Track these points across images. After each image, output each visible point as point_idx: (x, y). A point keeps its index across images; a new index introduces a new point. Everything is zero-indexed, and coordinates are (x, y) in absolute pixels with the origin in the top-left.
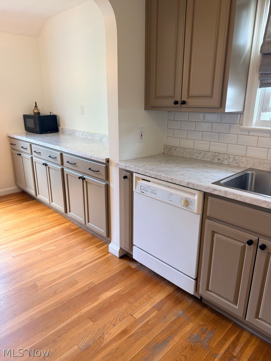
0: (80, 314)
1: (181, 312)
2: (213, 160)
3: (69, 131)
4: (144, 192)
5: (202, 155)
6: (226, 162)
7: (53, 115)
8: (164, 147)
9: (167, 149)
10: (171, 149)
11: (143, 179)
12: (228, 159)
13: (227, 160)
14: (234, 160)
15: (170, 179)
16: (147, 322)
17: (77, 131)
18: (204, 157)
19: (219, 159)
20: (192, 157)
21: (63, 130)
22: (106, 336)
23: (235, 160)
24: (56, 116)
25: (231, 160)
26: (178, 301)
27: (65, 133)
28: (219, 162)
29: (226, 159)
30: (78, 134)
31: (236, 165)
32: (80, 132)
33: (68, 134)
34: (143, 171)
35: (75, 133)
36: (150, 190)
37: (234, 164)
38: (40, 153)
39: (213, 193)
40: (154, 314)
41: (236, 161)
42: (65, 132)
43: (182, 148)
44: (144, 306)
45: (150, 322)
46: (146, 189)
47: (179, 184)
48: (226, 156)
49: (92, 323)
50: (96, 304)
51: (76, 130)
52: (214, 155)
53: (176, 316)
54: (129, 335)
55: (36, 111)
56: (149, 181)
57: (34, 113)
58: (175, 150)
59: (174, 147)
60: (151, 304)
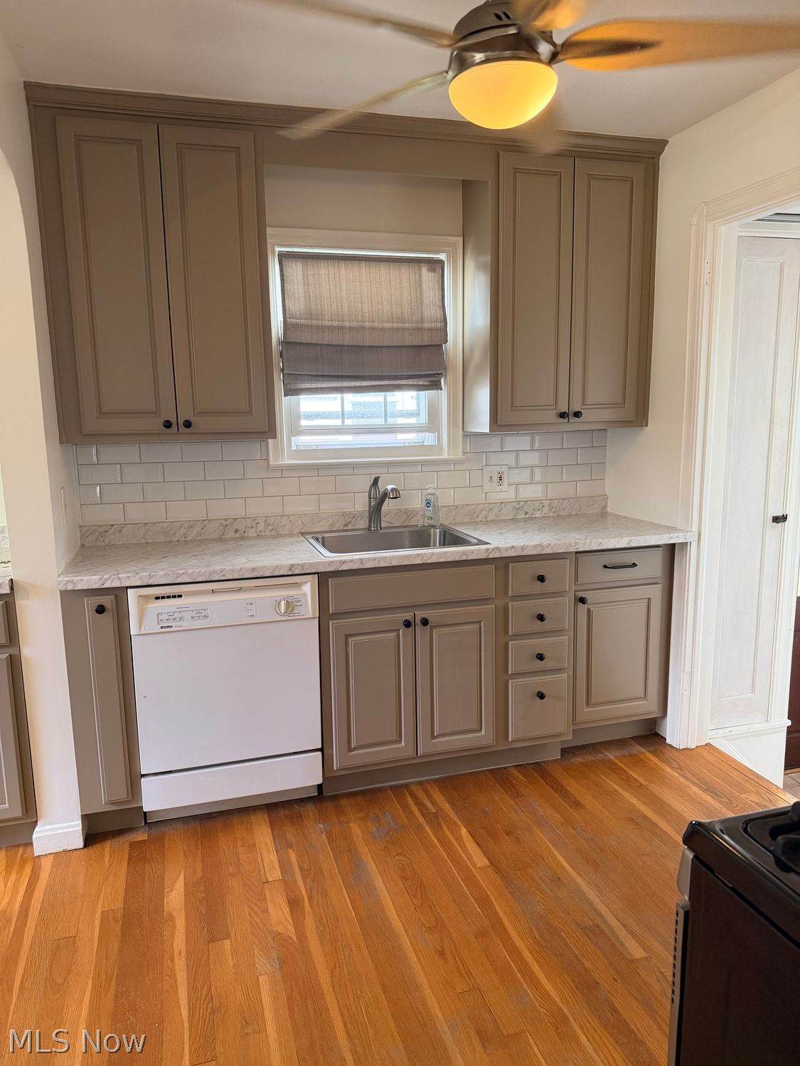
0: (183, 954)
1: (321, 826)
2: (223, 534)
4: (170, 625)
5: (197, 529)
6: (251, 533)
8: (81, 531)
9: (91, 534)
10: (106, 532)
11: (157, 598)
12: (255, 527)
13: (253, 530)
14: (267, 524)
15: (248, 571)
16: (301, 869)
18: (201, 534)
19: (236, 531)
20: (173, 539)
22: (280, 929)
23: (269, 525)
25: (261, 527)
26: (297, 820)
28: (237, 535)
29: (252, 527)
31: (273, 533)
34: (169, 575)
36: (187, 615)
37: (268, 533)
39: (340, 569)
40: (293, 856)
41: (270, 528)
43: (139, 526)
44: (262, 861)
45: (305, 865)
46: (177, 615)
47: (271, 575)
48: (249, 521)
49: (227, 942)
50: (180, 923)
52: (224, 524)
53: (322, 833)
54: (306, 898)
56: (180, 596)
58: (120, 532)
59: (116, 526)
60: (268, 850)
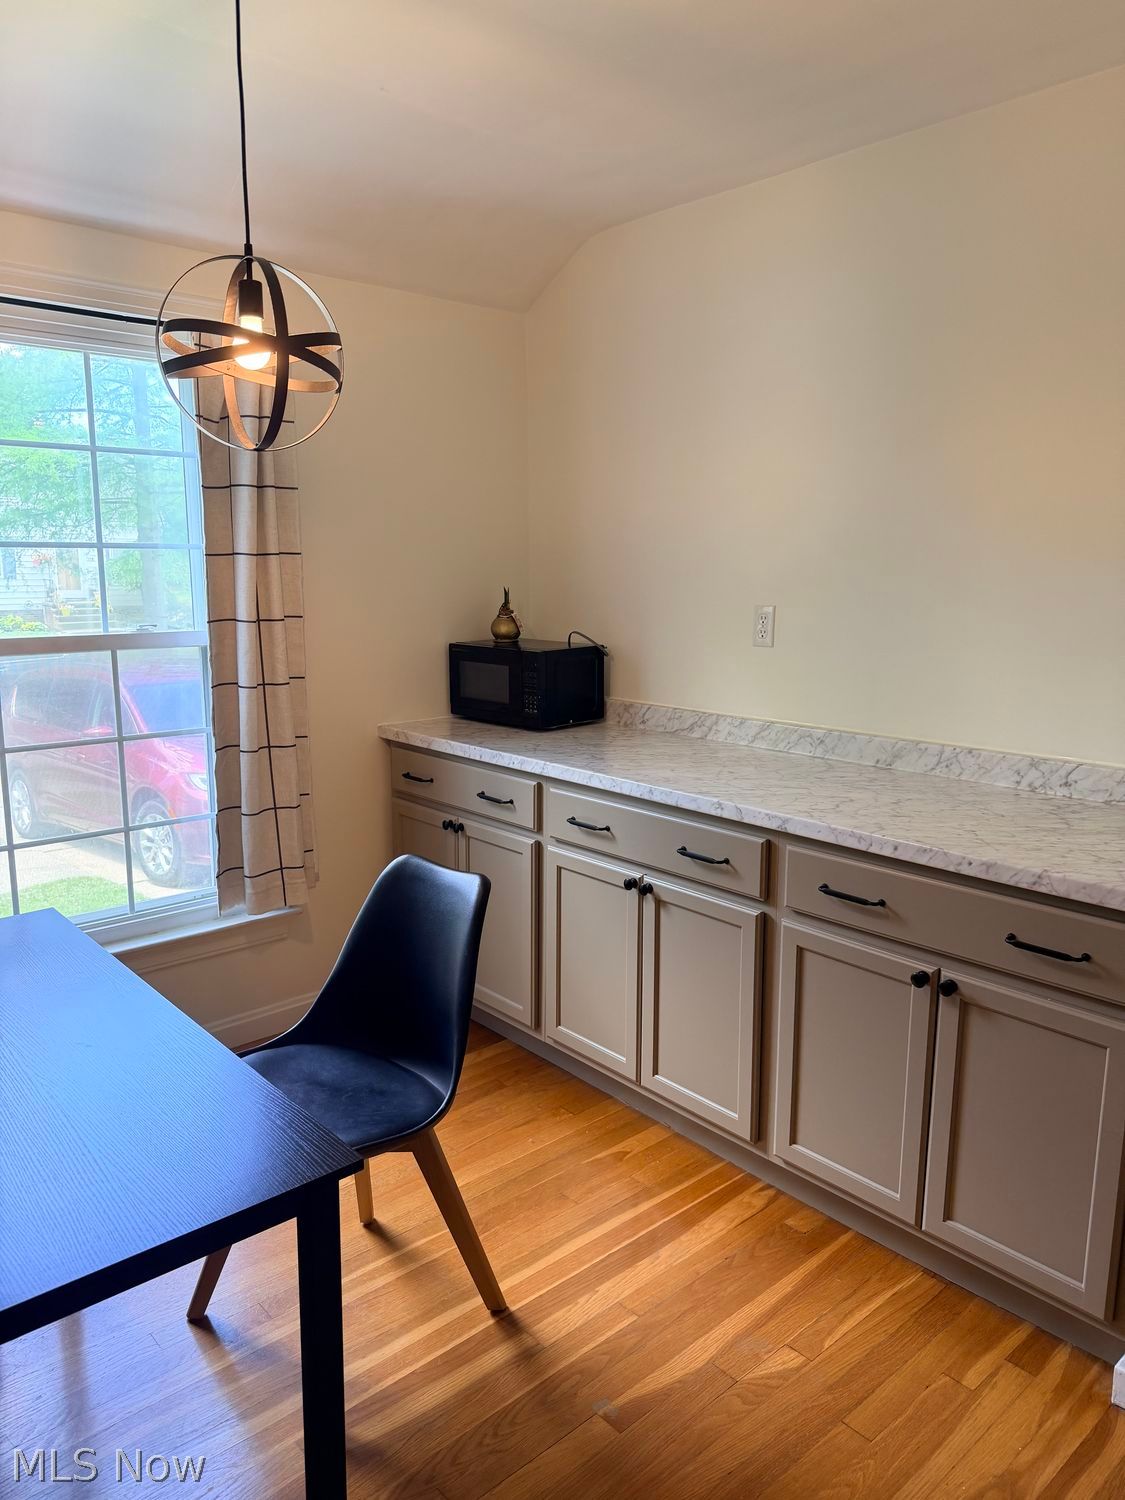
3: (669, 719)
7: (590, 644)
17: (721, 721)
21: (632, 711)
24: (601, 648)
27: (642, 727)
30: (729, 734)
32: (741, 723)
33: (661, 729)
35: (705, 729)
38: (608, 829)
42: (643, 722)
51: (718, 715)
55: (504, 629)
57: (497, 636)
